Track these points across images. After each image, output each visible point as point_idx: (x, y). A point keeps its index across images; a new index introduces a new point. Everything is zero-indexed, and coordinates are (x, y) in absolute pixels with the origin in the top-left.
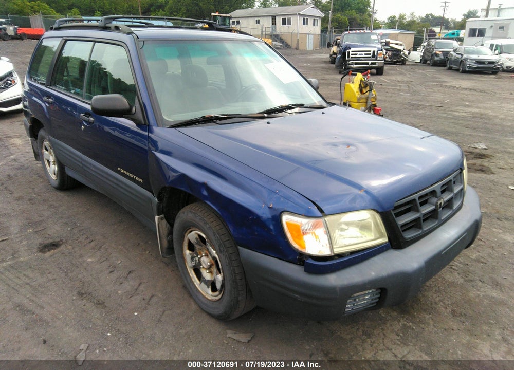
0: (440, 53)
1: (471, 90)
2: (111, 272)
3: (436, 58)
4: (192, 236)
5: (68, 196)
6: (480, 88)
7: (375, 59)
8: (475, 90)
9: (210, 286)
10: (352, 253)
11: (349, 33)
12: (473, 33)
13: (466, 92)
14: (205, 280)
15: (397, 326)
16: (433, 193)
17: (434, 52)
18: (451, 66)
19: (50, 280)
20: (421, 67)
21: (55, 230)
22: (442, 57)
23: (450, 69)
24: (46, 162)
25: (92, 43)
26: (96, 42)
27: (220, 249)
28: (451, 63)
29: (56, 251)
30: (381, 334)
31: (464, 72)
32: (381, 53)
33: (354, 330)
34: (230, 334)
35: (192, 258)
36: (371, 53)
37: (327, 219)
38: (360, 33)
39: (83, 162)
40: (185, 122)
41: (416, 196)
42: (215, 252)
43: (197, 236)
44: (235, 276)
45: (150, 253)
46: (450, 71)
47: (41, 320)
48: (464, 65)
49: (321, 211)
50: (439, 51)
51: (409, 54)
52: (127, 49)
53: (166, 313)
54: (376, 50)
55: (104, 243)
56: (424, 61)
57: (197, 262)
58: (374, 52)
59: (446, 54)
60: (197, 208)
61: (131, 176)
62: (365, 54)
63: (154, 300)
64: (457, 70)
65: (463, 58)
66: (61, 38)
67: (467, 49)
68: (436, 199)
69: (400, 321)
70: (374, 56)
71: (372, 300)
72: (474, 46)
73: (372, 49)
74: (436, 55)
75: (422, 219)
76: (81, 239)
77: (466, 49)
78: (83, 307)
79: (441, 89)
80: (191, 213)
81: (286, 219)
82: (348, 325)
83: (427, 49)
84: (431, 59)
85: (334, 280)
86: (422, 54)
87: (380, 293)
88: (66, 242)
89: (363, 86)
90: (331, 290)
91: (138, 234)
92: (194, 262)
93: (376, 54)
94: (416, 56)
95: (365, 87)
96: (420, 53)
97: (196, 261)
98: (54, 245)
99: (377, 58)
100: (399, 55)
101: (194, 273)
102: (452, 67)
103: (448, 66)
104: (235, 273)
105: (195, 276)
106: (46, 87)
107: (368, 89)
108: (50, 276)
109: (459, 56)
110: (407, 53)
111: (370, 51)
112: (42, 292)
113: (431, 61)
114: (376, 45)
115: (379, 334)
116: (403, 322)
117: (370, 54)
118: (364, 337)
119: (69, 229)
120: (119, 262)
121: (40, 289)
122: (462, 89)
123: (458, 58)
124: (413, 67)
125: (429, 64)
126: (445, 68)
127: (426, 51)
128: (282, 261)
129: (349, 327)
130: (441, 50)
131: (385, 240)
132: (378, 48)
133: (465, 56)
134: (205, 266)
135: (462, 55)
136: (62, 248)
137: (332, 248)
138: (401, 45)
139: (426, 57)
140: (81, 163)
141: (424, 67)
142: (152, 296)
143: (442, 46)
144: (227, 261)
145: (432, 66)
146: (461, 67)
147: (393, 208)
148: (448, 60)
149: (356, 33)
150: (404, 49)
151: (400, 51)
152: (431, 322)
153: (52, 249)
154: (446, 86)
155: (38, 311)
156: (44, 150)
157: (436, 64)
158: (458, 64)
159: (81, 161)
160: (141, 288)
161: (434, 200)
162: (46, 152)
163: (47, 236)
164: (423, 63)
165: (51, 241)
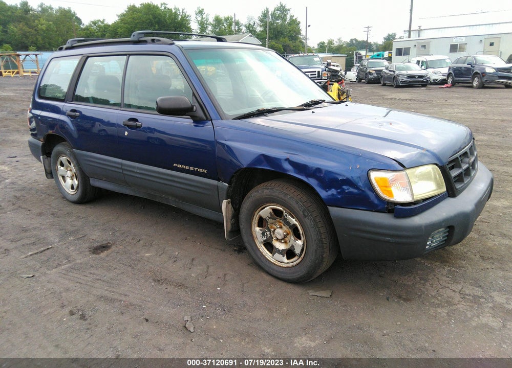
0: (373, 72)
1: (411, 100)
2: (175, 261)
3: (370, 77)
4: (266, 212)
5: (91, 208)
6: (418, 99)
7: (320, 78)
8: (414, 100)
9: (285, 255)
10: (424, 200)
11: (294, 57)
12: (400, 52)
13: (407, 102)
14: (279, 250)
15: (445, 272)
16: (465, 154)
17: (368, 71)
18: (386, 82)
19: (118, 274)
20: (358, 85)
21: (97, 236)
22: (376, 75)
23: (384, 85)
24: (61, 179)
25: (125, 57)
26: (130, 55)
27: (304, 214)
28: (385, 79)
29: (109, 251)
30: (435, 278)
31: (398, 86)
32: (325, 73)
33: (412, 278)
34: (311, 293)
35: (263, 234)
36: (317, 73)
37: (408, 171)
38: (304, 56)
39: (123, 167)
40: (245, 115)
41: (458, 155)
42: (294, 220)
43: (271, 211)
44: (321, 236)
45: (201, 244)
46: (385, 87)
47: (131, 304)
48: (397, 81)
49: (403, 166)
50: (371, 70)
51: (346, 74)
52: (173, 57)
53: (245, 285)
54: (320, 70)
55: (153, 241)
56: (359, 80)
57: (269, 235)
58: (319, 72)
59: (379, 72)
60: (273, 184)
61: (192, 168)
62: (311, 75)
63: (228, 277)
64: (392, 86)
65: (395, 74)
66: (81, 56)
67: (399, 66)
68: (468, 159)
69: (444, 268)
70: (319, 76)
71: (443, 237)
72: (402, 64)
73: (317, 70)
74: (370, 73)
75: (463, 173)
76: (127, 240)
77: (397, 66)
78: (166, 290)
79: (384, 101)
80: (268, 189)
81: (374, 175)
82: (405, 276)
83: (361, 69)
84: (366, 77)
85: (419, 220)
86: (357, 74)
87: (448, 232)
88: (114, 243)
89: (340, 94)
90: (418, 228)
91: (180, 231)
92: (266, 237)
93: (320, 74)
94: (352, 75)
95: (342, 94)
96: (354, 73)
97: (267, 235)
98: (104, 247)
99: (321, 77)
100: (337, 75)
101: (264, 248)
102: (386, 84)
103: (382, 82)
104: (320, 233)
105: (266, 250)
106: (66, 103)
107: (345, 96)
108: (118, 271)
109: (392, 73)
110: (343, 73)
111: (315, 72)
112: (118, 284)
113: (366, 79)
114: (320, 66)
115: (433, 278)
116: (447, 268)
117: (315, 74)
118: (422, 281)
119: (111, 233)
120: (177, 253)
121: (113, 282)
122: (403, 100)
123: (392, 75)
124: (351, 85)
125: (364, 83)
126: (380, 85)
127: (360, 71)
128: (371, 212)
129: (407, 276)
130: (373, 69)
131: (444, 189)
132: (322, 69)
133: (397, 72)
134: (279, 237)
135: (394, 72)
136: (113, 248)
137: (412, 195)
138: (337, 66)
139: (360, 76)
140: (121, 168)
141: (361, 85)
142: (225, 275)
143: (374, 65)
144: (313, 223)
145: (367, 84)
146: (395, 82)
147: (448, 163)
148: (381, 78)
149: (300, 56)
150: (341, 70)
151: (337, 71)
152: (469, 266)
153: (105, 250)
154: (387, 99)
155: (124, 298)
156: (59, 166)
157: (370, 82)
158: (392, 80)
159: (120, 166)
160: (211, 270)
161: (467, 160)
162: (62, 168)
163: (91, 241)
164: (358, 82)
165: (99, 244)
